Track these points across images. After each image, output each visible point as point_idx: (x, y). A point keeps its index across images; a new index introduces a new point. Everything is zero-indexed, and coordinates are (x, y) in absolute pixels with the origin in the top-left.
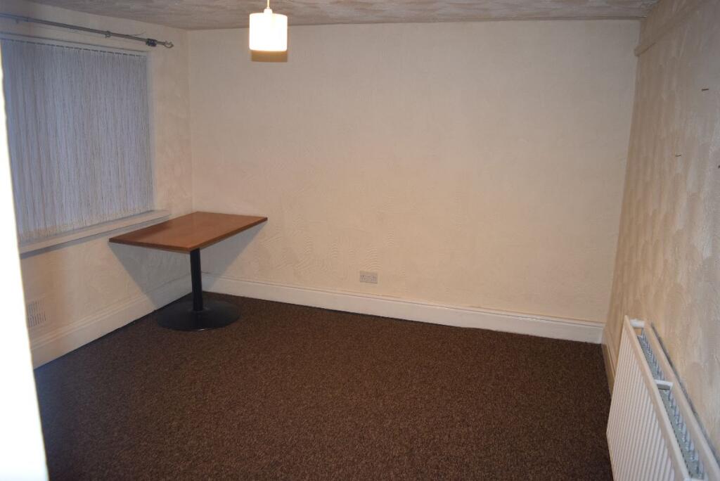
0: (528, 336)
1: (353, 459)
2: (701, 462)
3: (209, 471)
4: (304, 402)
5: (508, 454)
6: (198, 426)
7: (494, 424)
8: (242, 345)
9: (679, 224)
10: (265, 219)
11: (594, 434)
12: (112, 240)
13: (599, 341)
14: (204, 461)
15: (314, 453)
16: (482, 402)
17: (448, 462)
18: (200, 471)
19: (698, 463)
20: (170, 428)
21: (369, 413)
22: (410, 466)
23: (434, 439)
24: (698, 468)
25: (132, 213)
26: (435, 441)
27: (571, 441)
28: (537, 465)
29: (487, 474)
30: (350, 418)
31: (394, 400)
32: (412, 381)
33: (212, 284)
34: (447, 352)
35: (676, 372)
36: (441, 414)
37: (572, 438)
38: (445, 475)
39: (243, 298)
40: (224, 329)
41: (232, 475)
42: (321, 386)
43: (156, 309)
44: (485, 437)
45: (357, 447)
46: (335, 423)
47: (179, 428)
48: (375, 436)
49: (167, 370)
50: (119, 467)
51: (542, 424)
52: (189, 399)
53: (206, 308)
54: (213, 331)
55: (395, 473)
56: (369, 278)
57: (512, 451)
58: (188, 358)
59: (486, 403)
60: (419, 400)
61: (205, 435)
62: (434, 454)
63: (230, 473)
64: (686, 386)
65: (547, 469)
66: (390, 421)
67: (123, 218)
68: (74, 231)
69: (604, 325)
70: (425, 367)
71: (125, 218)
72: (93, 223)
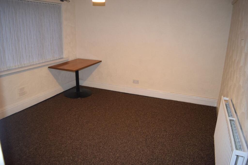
0: (190, 103)
1: (127, 141)
2: (241, 145)
3: (78, 143)
4: (111, 122)
5: (179, 142)
6: (76, 129)
7: (176, 132)
8: (92, 103)
9: (242, 64)
10: (101, 61)
11: (210, 137)
12: (49, 67)
13: (215, 106)
14: (77, 140)
15: (113, 139)
16: (172, 124)
17: (158, 144)
18: (75, 143)
19: (240, 145)
20: (66, 129)
21: (133, 127)
22: (145, 144)
23: (154, 136)
24: (240, 147)
25: (56, 59)
26: (155, 136)
27: (202, 138)
28: (189, 146)
29: (171, 148)
30: (126, 128)
31: (142, 123)
32: (148, 117)
33: (83, 83)
34: (161, 108)
35: (237, 116)
36: (158, 128)
37: (202, 137)
38: (157, 148)
39: (94, 88)
40: (86, 98)
41: (86, 145)
42: (117, 117)
43: (64, 91)
44: (172, 136)
45: (128, 137)
46: (121, 130)
47: (69, 129)
48: (134, 134)
49: (67, 111)
50: (49, 141)
51: (192, 132)
52: (73, 120)
53: (81, 91)
54: (83, 99)
55: (140, 146)
56: (136, 82)
57: (181, 141)
58: (74, 107)
59: (173, 125)
60: (150, 123)
61: (78, 132)
62: (154, 141)
63: (85, 144)
64: (240, 120)
65: (192, 147)
66: (140, 130)
67: (53, 60)
68: (36, 64)
69: (217, 100)
70: (154, 112)
71: (54, 60)
72: (43, 62)
